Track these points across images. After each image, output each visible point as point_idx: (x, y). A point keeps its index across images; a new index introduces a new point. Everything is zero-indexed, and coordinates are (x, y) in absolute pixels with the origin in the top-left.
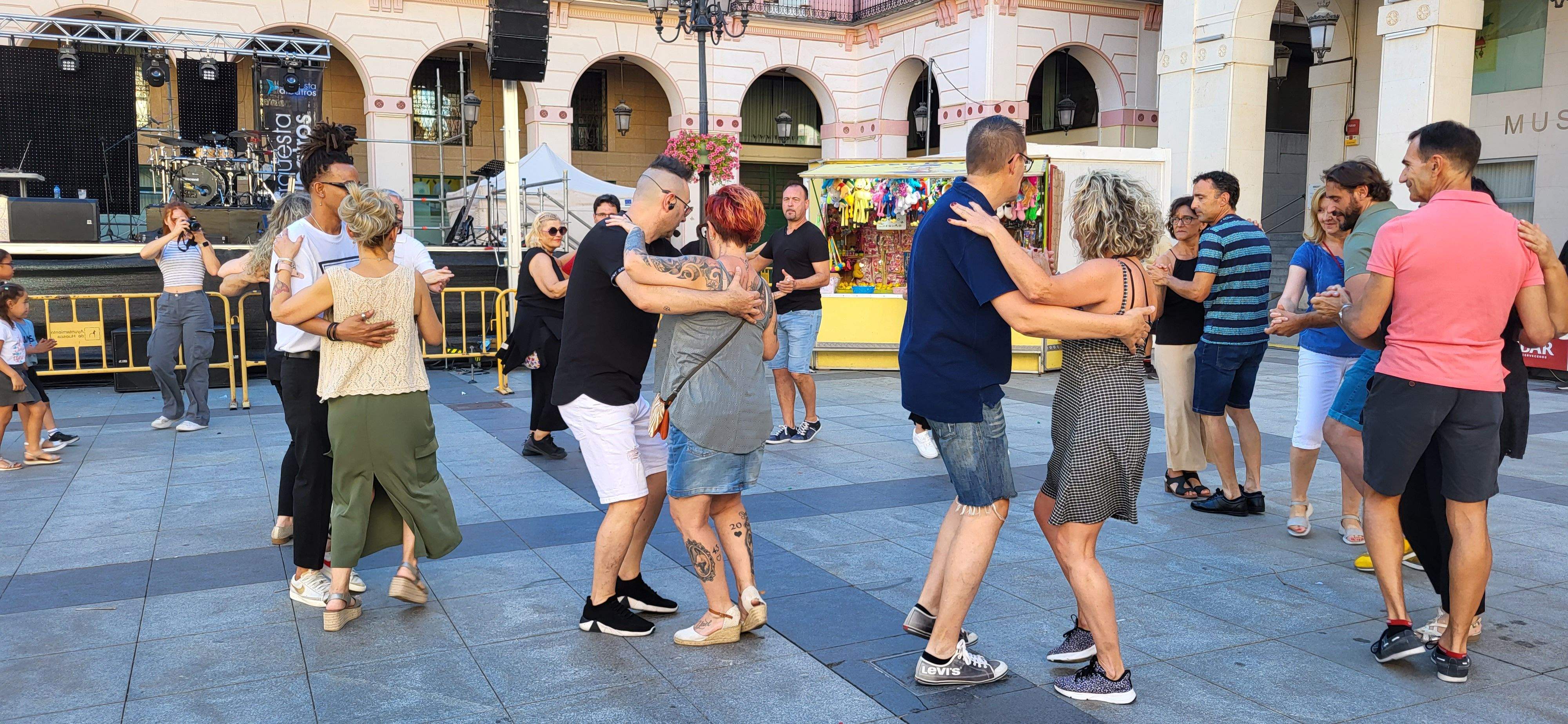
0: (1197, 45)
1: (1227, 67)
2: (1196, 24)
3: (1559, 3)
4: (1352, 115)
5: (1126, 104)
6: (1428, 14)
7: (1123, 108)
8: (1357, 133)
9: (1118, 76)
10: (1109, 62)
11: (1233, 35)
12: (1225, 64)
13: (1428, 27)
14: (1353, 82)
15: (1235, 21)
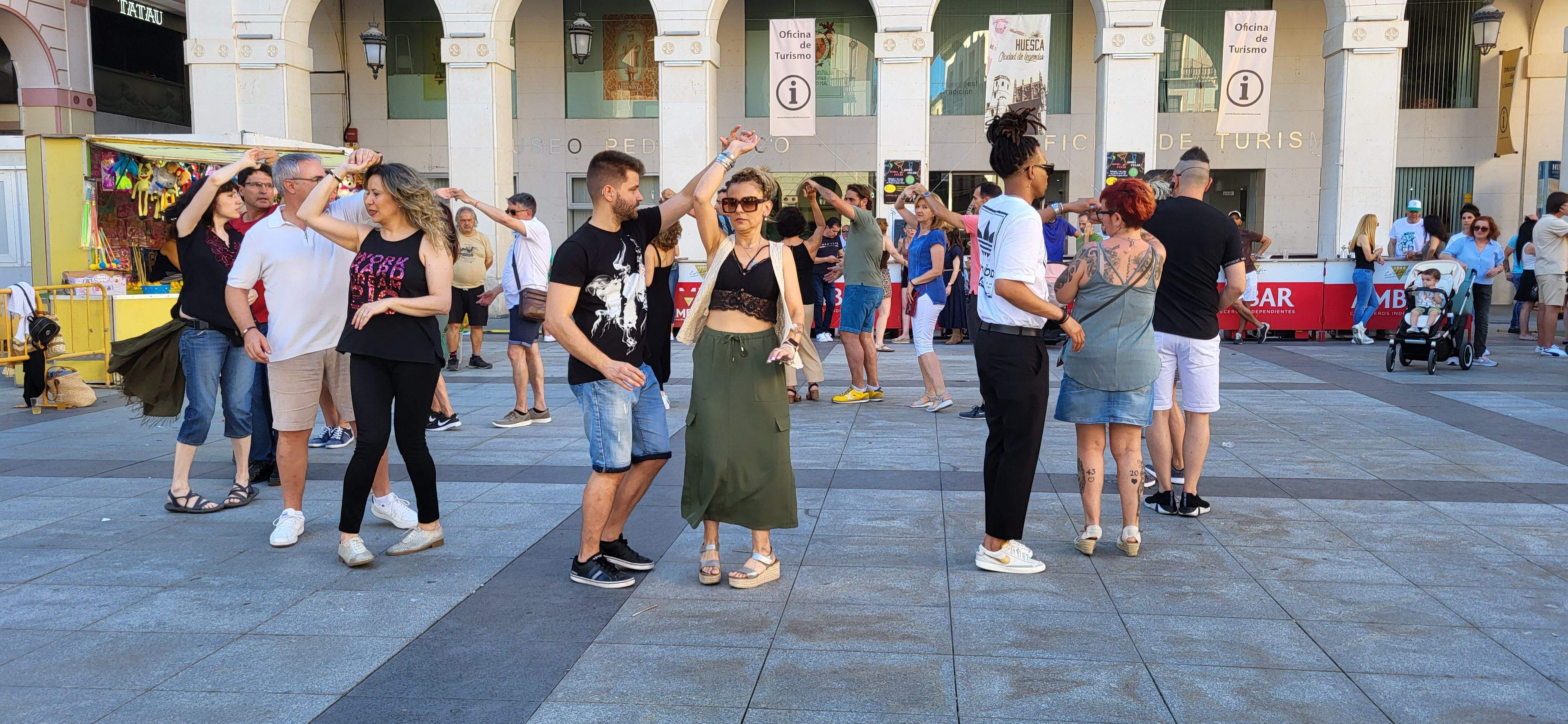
0: (239, 41)
1: (279, 67)
2: (234, 21)
3: (581, 61)
4: (349, 125)
5: (59, 84)
6: (487, 52)
7: (56, 87)
8: (356, 141)
9: (47, 50)
10: (37, 34)
11: (283, 38)
12: (277, 65)
13: (488, 63)
14: (347, 94)
15: (283, 24)
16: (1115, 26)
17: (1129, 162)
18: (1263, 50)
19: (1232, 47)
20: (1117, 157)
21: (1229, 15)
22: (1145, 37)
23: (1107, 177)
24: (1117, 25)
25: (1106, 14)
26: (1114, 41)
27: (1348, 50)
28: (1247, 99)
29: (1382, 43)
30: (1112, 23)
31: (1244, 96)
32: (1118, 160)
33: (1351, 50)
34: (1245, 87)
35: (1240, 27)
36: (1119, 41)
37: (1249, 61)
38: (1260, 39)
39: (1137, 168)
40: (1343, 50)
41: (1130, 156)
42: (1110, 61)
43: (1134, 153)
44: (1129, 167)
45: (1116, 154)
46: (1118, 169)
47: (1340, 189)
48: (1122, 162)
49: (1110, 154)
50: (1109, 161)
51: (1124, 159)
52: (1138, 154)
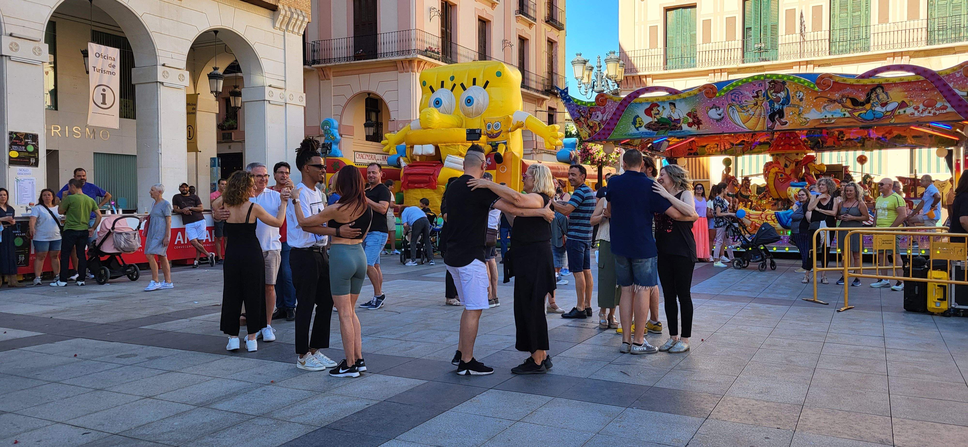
16: (11, 35)
17: (26, 140)
18: (113, 73)
19: (94, 67)
20: (17, 136)
21: (90, 45)
22: (35, 48)
23: (10, 150)
24: (14, 35)
25: (3, 24)
26: (11, 46)
27: (160, 82)
28: (106, 104)
29: (177, 82)
30: (9, 32)
31: (104, 103)
32: (17, 138)
33: (162, 83)
34: (104, 96)
35: (98, 55)
36: (14, 47)
37: (106, 79)
38: (111, 66)
39: (33, 145)
40: (157, 82)
41: (27, 136)
42: (8, 61)
43: (30, 134)
44: (27, 144)
45: (16, 133)
46: (19, 145)
47: (160, 168)
48: (21, 140)
49: (11, 133)
50: (11, 138)
51: (23, 137)
52: (32, 134)
